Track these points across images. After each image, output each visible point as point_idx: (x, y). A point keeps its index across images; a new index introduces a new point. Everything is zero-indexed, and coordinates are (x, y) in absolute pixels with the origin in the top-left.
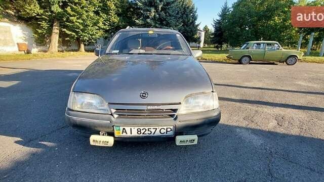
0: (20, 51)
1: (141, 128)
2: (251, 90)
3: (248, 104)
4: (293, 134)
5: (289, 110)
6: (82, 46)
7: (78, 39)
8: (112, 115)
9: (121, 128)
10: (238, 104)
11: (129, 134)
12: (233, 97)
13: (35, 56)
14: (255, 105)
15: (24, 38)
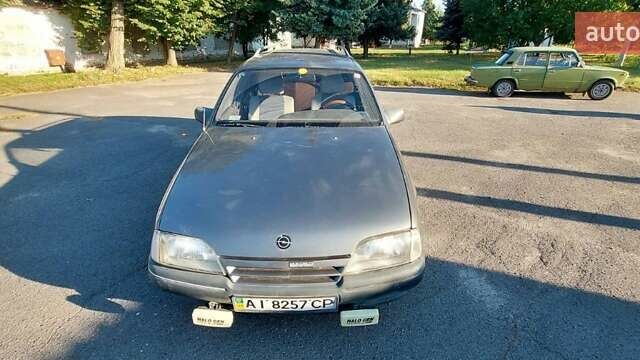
0: (51, 66)
1: (280, 301)
2: (504, 170)
3: (492, 209)
4: (565, 285)
5: (570, 225)
6: (172, 54)
7: (163, 39)
8: (227, 276)
9: (245, 301)
10: (471, 209)
11: (258, 308)
12: (465, 190)
13: (83, 79)
14: (505, 212)
15: (58, 40)
